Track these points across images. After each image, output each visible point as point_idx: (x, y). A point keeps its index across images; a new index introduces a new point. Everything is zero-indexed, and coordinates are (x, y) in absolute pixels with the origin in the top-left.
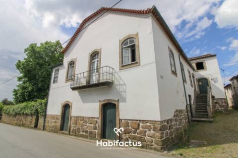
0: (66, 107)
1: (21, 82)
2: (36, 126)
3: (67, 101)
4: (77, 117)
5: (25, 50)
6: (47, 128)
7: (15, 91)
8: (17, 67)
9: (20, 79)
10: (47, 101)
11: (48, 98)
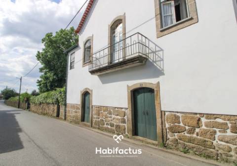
0: (86, 94)
1: (43, 73)
2: (58, 115)
3: (86, 89)
4: (100, 108)
5: (43, 40)
6: (68, 118)
7: (39, 82)
8: (38, 58)
9: (41, 70)
10: (66, 89)
11: (66, 86)
